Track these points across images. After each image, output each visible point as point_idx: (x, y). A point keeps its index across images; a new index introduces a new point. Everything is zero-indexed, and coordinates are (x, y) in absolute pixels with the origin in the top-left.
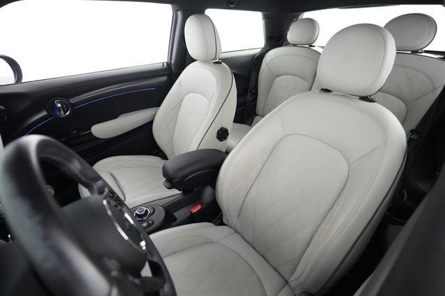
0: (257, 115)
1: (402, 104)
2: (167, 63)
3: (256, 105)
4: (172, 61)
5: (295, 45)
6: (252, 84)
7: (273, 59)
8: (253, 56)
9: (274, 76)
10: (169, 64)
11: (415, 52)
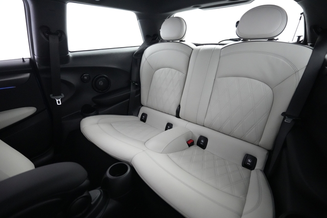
0: (143, 106)
1: (268, 88)
2: (30, 59)
3: (140, 96)
4: (36, 57)
5: (168, 41)
6: (134, 78)
7: (150, 55)
8: (133, 53)
9: (153, 70)
10: (32, 61)
11: (271, 39)
